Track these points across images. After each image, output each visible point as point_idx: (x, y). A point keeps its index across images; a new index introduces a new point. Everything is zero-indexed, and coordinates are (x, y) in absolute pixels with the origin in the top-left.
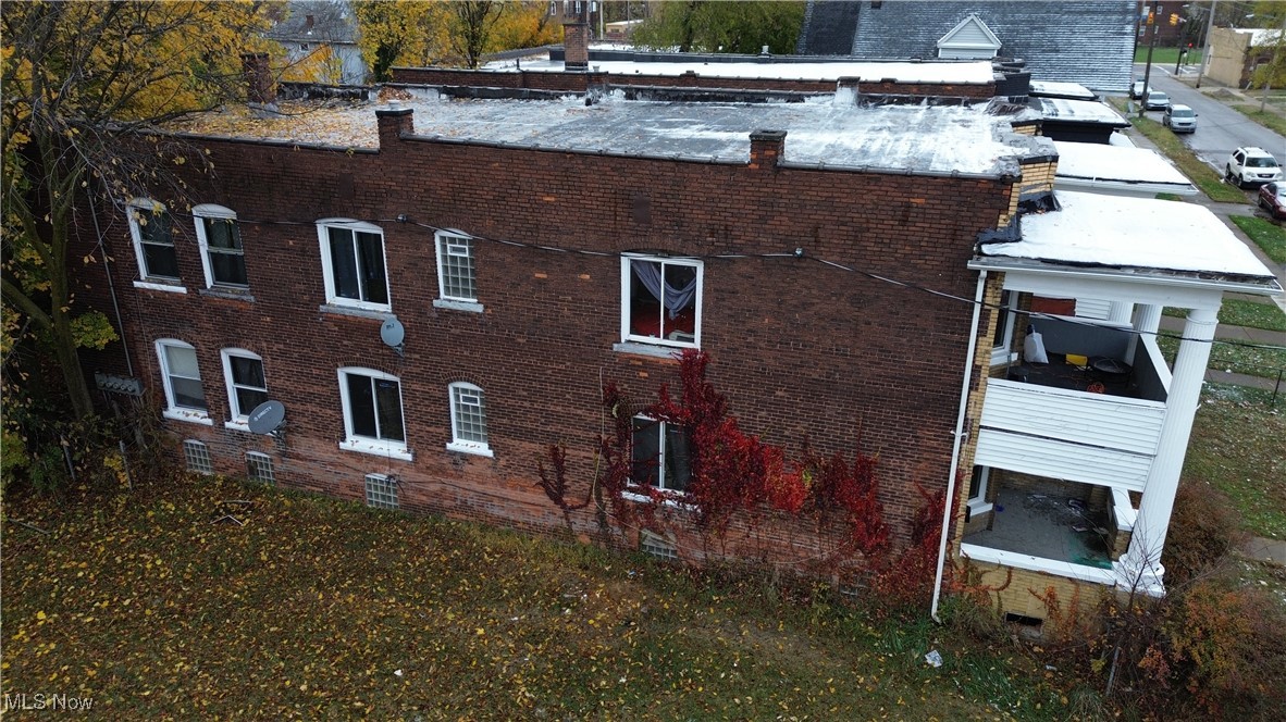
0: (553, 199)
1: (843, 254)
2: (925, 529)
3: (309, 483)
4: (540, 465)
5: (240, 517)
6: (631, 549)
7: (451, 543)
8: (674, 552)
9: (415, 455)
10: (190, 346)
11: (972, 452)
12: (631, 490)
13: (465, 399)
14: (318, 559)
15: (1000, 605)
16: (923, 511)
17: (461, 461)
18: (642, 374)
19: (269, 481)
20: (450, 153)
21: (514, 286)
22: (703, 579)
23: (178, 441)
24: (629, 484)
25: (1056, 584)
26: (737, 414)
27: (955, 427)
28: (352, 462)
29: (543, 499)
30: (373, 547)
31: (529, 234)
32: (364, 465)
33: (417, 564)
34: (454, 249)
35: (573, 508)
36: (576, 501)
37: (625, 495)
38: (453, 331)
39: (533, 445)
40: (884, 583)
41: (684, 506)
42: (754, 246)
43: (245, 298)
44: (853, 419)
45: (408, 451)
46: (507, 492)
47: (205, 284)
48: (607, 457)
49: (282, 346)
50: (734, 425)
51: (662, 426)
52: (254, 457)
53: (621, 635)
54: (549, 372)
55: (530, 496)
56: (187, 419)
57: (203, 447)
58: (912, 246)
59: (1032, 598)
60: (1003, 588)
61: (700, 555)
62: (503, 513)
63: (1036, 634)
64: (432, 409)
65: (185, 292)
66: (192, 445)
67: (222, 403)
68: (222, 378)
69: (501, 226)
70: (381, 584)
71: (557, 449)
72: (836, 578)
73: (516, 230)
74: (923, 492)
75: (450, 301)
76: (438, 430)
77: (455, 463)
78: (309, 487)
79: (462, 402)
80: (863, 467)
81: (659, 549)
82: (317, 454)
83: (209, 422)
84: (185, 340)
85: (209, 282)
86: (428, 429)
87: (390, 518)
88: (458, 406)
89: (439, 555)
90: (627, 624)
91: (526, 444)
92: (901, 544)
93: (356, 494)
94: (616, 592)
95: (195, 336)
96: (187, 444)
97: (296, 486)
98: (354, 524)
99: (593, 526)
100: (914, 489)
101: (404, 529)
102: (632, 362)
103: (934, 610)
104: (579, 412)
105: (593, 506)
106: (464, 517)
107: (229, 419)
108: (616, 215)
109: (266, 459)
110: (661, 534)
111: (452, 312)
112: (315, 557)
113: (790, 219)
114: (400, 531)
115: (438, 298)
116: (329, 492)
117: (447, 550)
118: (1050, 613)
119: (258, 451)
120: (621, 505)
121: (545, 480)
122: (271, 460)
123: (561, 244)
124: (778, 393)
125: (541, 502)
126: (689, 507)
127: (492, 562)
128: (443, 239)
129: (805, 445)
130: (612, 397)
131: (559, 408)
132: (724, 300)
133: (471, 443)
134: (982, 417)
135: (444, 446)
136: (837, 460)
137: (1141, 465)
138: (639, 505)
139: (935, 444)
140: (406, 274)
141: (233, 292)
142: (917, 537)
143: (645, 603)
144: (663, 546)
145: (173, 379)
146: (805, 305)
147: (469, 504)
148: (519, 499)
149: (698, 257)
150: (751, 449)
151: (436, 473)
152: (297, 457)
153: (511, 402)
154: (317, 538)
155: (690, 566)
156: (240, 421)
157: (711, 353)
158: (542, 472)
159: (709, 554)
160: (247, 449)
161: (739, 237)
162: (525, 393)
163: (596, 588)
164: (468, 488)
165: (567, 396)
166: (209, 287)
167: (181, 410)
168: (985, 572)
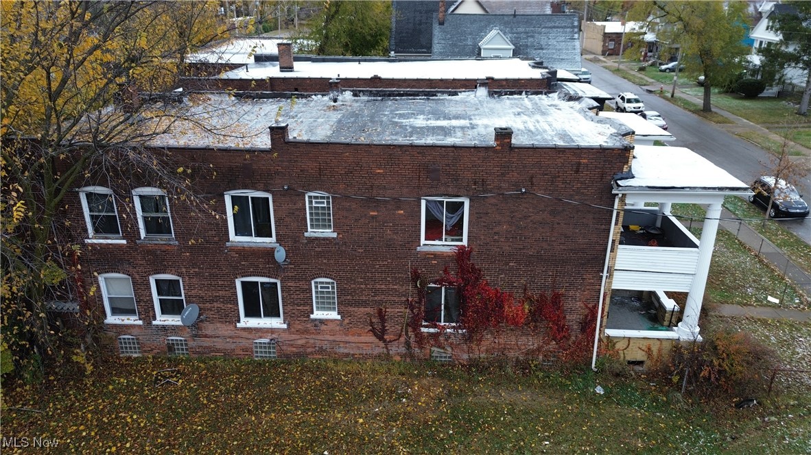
0: (382, 171)
1: (545, 190)
2: (588, 325)
3: (213, 351)
4: (370, 320)
5: (175, 379)
6: (425, 359)
7: (318, 373)
8: (450, 357)
9: (289, 325)
10: (127, 276)
11: (611, 283)
12: (426, 327)
13: (322, 288)
14: (239, 396)
15: (624, 357)
16: (586, 316)
17: (320, 324)
18: (433, 262)
19: (183, 354)
20: (318, 149)
21: (356, 220)
22: (470, 369)
23: (114, 338)
24: (423, 324)
25: (651, 342)
26: (488, 278)
27: (602, 272)
28: (245, 334)
29: (373, 339)
30: (271, 383)
31: (367, 191)
32: (253, 335)
33: (304, 389)
34: (316, 203)
35: (390, 341)
36: (392, 337)
37: (424, 330)
38: (316, 249)
39: (366, 309)
40: (566, 356)
41: (457, 331)
42: (498, 189)
43: (172, 243)
44: (551, 273)
45: (284, 323)
46: (350, 338)
47: (140, 237)
48: (412, 311)
49: (197, 270)
50: (487, 284)
51: (443, 288)
52: (172, 340)
53: (439, 408)
54: (378, 266)
55: (363, 339)
56: (123, 323)
57: (133, 339)
58: (581, 183)
59: (640, 351)
60: (625, 349)
61: (465, 356)
62: (346, 351)
63: (641, 369)
64: (302, 296)
65: (126, 243)
66: (124, 339)
67: (150, 309)
68: (151, 295)
69: (349, 188)
70: (288, 404)
71: (381, 310)
72: (541, 357)
73: (359, 189)
74: (587, 307)
75: (315, 232)
76: (305, 308)
77: (316, 326)
78: (214, 354)
79: (319, 290)
80: (556, 298)
81: (441, 357)
82: (220, 333)
83: (140, 322)
84: (123, 273)
85: (143, 234)
86: (298, 308)
87: (274, 365)
88: (317, 292)
89: (315, 382)
90: (440, 401)
91: (362, 309)
92: (575, 335)
93: (247, 353)
94: (425, 384)
95: (131, 269)
96: (120, 339)
97: (204, 355)
98: (253, 371)
99: (403, 350)
100: (582, 305)
101: (286, 369)
102: (428, 256)
103: (593, 365)
104: (395, 287)
105: (402, 339)
106: (321, 357)
107: (155, 319)
108: (420, 177)
109: (181, 340)
110: (444, 348)
111: (317, 239)
112: (237, 396)
113: (518, 174)
114: (283, 371)
115: (307, 232)
116: (227, 355)
117: (318, 377)
118: (649, 357)
119: (176, 336)
120: (419, 336)
121: (373, 328)
122: (185, 340)
123: (386, 195)
124: (511, 264)
125: (370, 341)
126: (460, 331)
127: (348, 380)
128: (310, 197)
129: (525, 290)
130: (416, 276)
131: (383, 286)
132: (481, 218)
133: (325, 313)
134: (616, 265)
135: (309, 316)
136: (541, 296)
137: (688, 279)
138: (431, 334)
139: (592, 281)
140: (287, 219)
141: (162, 240)
142: (583, 330)
143: (444, 388)
144: (444, 355)
145: (110, 299)
146: (526, 217)
147: (324, 348)
148: (357, 341)
149: (467, 196)
150: (496, 296)
151: (303, 333)
152: (206, 336)
153: (353, 286)
154: (232, 384)
155: (460, 363)
156: (163, 319)
157: (474, 247)
158: (372, 324)
159: (471, 355)
160: (168, 336)
161: (490, 185)
162: (362, 280)
163: (414, 385)
164: (323, 340)
165: (388, 279)
166: (142, 238)
167: (117, 317)
168: (617, 342)
